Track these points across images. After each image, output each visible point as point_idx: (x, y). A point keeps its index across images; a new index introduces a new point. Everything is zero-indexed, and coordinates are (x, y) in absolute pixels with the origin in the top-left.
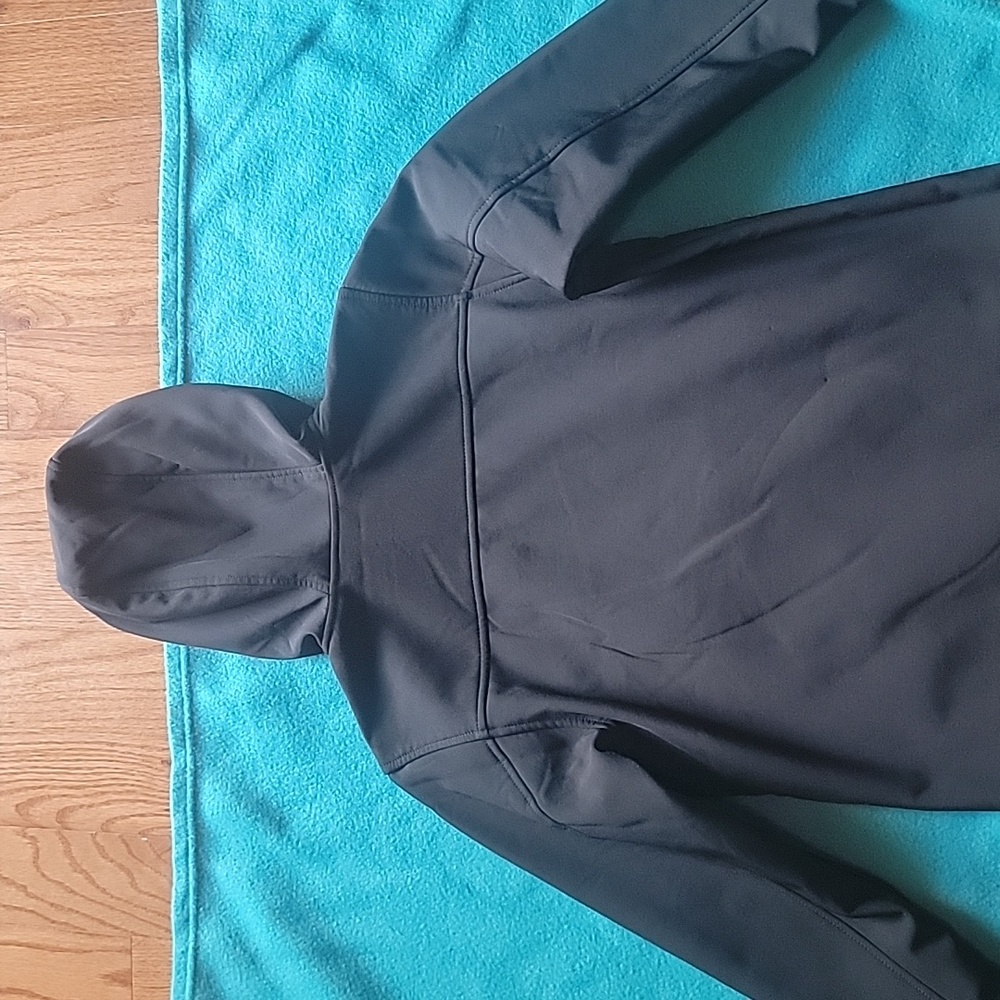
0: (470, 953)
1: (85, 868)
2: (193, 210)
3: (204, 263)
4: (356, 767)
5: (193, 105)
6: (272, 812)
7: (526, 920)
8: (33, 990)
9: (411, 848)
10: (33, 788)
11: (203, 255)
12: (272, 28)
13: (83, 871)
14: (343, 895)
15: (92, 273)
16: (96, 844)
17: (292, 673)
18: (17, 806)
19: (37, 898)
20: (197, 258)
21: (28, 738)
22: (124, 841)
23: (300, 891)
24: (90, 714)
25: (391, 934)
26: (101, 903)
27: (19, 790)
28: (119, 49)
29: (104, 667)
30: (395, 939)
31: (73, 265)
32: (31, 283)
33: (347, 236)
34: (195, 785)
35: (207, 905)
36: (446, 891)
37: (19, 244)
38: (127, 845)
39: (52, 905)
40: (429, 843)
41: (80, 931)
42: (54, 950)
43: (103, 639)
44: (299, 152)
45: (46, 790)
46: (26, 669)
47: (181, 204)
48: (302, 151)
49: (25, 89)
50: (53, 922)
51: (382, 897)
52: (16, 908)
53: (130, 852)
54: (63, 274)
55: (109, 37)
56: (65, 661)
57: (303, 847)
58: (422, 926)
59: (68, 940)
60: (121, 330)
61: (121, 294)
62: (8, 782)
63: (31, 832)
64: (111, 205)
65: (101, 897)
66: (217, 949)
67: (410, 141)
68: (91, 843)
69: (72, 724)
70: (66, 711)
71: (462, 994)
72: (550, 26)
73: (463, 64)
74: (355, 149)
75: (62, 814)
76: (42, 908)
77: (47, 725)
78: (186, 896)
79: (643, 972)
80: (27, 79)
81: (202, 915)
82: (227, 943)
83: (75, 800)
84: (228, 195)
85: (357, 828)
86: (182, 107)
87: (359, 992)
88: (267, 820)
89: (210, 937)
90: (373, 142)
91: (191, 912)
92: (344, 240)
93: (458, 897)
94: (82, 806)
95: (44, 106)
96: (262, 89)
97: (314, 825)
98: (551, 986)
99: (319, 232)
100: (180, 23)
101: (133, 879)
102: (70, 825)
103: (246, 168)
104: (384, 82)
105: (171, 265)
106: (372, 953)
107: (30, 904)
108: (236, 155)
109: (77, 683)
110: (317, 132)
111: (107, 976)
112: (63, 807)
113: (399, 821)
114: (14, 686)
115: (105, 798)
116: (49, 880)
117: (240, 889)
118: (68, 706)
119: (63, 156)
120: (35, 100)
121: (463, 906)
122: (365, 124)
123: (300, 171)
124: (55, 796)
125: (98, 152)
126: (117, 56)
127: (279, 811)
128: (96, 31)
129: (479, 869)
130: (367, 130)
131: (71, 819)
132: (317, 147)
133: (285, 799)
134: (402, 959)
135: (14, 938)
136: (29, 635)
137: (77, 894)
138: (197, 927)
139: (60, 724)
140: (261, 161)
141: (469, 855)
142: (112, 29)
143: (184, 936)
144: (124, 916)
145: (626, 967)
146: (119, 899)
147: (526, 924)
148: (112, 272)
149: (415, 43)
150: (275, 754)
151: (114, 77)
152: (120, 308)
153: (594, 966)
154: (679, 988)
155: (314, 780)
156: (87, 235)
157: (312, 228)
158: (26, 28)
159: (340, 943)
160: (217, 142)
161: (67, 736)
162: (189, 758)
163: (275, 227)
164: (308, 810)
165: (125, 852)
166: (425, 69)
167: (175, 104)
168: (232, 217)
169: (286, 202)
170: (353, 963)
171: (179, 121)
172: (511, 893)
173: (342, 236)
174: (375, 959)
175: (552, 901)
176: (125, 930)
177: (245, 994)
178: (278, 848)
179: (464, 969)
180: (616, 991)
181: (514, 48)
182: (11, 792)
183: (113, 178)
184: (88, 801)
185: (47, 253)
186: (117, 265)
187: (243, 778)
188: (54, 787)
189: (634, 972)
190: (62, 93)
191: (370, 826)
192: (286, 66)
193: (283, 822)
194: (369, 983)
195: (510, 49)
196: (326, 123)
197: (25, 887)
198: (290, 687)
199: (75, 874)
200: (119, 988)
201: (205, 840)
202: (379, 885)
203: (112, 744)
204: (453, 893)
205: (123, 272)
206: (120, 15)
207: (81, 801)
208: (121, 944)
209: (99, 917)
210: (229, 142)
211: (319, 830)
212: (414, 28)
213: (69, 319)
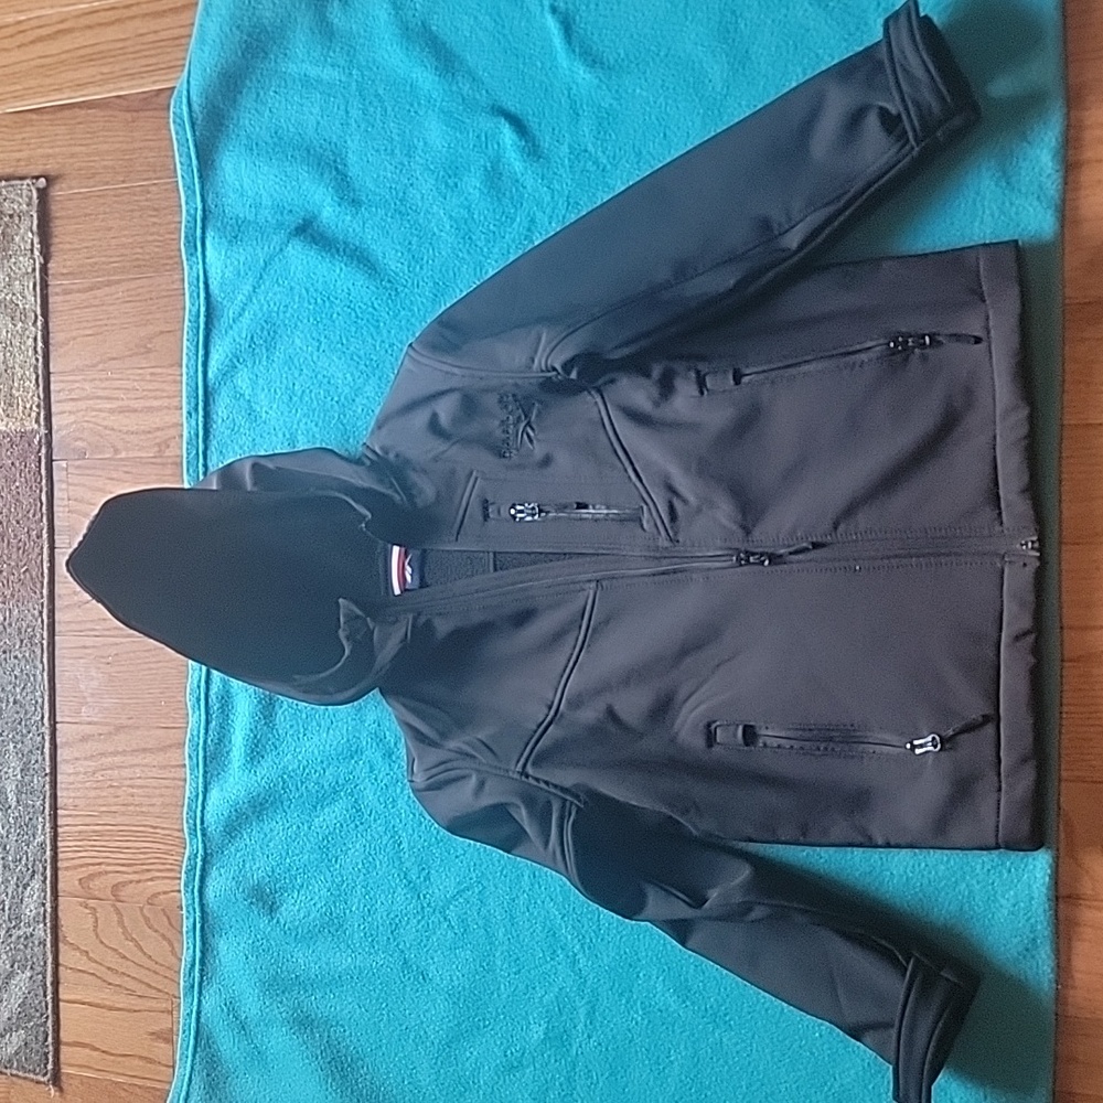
0: (422, 1033)
1: (134, 936)
2: (210, 375)
3: (220, 421)
4: (336, 861)
5: (210, 281)
6: (265, 897)
7: (468, 1007)
8: (94, 1044)
9: (377, 936)
10: (93, 865)
11: (220, 414)
12: (273, 218)
13: (133, 940)
14: (320, 973)
15: (135, 411)
16: (144, 916)
17: (285, 776)
18: (80, 880)
19: (96, 962)
20: (215, 416)
21: (88, 820)
22: (165, 914)
23: (284, 968)
24: (137, 800)
25: (358, 1011)
26: (147, 969)
27: (81, 866)
28: (155, 213)
29: (149, 759)
30: (361, 1014)
31: (120, 403)
32: (86, 419)
33: (336, 399)
34: (203, 869)
35: (209, 975)
36: (404, 976)
37: (77, 385)
38: (168, 918)
39: (109, 968)
40: (392, 932)
41: (132, 993)
42: (111, 1009)
43: (146, 733)
44: (296, 325)
45: (103, 866)
46: (85, 759)
47: (200, 369)
48: (299, 324)
49: (80, 249)
50: (110, 984)
51: (352, 978)
52: (80, 971)
53: (170, 924)
54: (112, 411)
55: (146, 203)
56: (115, 753)
57: (289, 929)
58: (384, 1005)
59: (122, 1001)
60: (159, 460)
61: (158, 429)
62: (73, 859)
63: (92, 903)
64: (149, 351)
65: (149, 963)
66: (215, 1013)
67: (387, 317)
68: (139, 913)
69: (123, 809)
70: (118, 797)
71: (415, 1068)
72: (504, 218)
73: (431, 251)
74: (342, 323)
75: (116, 887)
76: (101, 971)
77: (104, 809)
78: (193, 965)
79: (563, 1061)
80: (83, 240)
81: (206, 983)
82: (223, 1010)
83: (126, 876)
84: (238, 361)
85: (334, 915)
86: (201, 285)
87: (329, 1059)
88: (261, 904)
89: (211, 1003)
90: (357, 317)
91: (196, 980)
92: (334, 403)
93: (413, 983)
94: (131, 882)
95: (96, 263)
96: (264, 270)
97: (299, 911)
98: (487, 1068)
99: (313, 395)
100: (199, 212)
101: (173, 948)
102: (122, 899)
103: (252, 337)
104: (365, 265)
105: (193, 423)
106: (342, 1026)
107: (91, 967)
108: (245, 327)
109: (126, 773)
110: (311, 307)
111: (153, 1034)
112: (116, 882)
113: (369, 911)
114: (77, 774)
115: (149, 876)
116: (107, 946)
117: (237, 963)
118: (120, 792)
119: (111, 308)
120: (88, 258)
121: (417, 991)
122: (351, 301)
123: (297, 341)
124: (110, 872)
125: (138, 304)
126: (155, 220)
127: (271, 897)
128: (136, 198)
129: (432, 959)
130: (352, 306)
131: (123, 894)
132: (311, 320)
133: (277, 886)
134: (367, 1033)
135: (79, 997)
136: (88, 729)
137: (128, 959)
138: (200, 993)
139: (113, 809)
140: (265, 333)
141: (425, 946)
142: (149, 196)
143: (190, 1001)
144: (166, 981)
145: (549, 1056)
146: (162, 965)
147: (469, 1011)
148: (150, 409)
149: (391, 232)
150: (271, 845)
151: (151, 238)
152: (158, 441)
153: (523, 1054)
154: (592, 1078)
155: (301, 870)
156: (132, 377)
157: (308, 391)
158: (81, 196)
159: (316, 1014)
160: (231, 315)
161: (119, 820)
162: (200, 846)
163: (278, 390)
164: (295, 896)
165: (167, 923)
166: (400, 254)
167: (195, 282)
168: (243, 380)
169: (286, 368)
170: (326, 1034)
171: (199, 297)
172: (456, 983)
173: (332, 400)
174: (345, 1031)
175: (492, 993)
176: (167, 993)
177: (237, 1055)
178: (269, 929)
179: (417, 1046)
180: (539, 1077)
181: (474, 237)
182: (75, 867)
183: (151, 327)
184: (136, 877)
185: (101, 393)
186: (156, 403)
187: (243, 866)
188: (109, 864)
189: (556, 1061)
190: (109, 253)
191: (345, 913)
192: (281, 250)
193: (275, 906)
194: (338, 1052)
195: (470, 238)
196: (319, 300)
197: (87, 952)
198: (283, 789)
199: (127, 942)
200: (162, 1045)
201: (210, 918)
202: (349, 967)
203: (155, 828)
204: (409, 978)
205: (159, 409)
206: (155, 184)
207: (131, 877)
208: (164, 1005)
209: (146, 980)
210: (240, 315)
211: (302, 916)
212: (389, 220)
213: (116, 451)
